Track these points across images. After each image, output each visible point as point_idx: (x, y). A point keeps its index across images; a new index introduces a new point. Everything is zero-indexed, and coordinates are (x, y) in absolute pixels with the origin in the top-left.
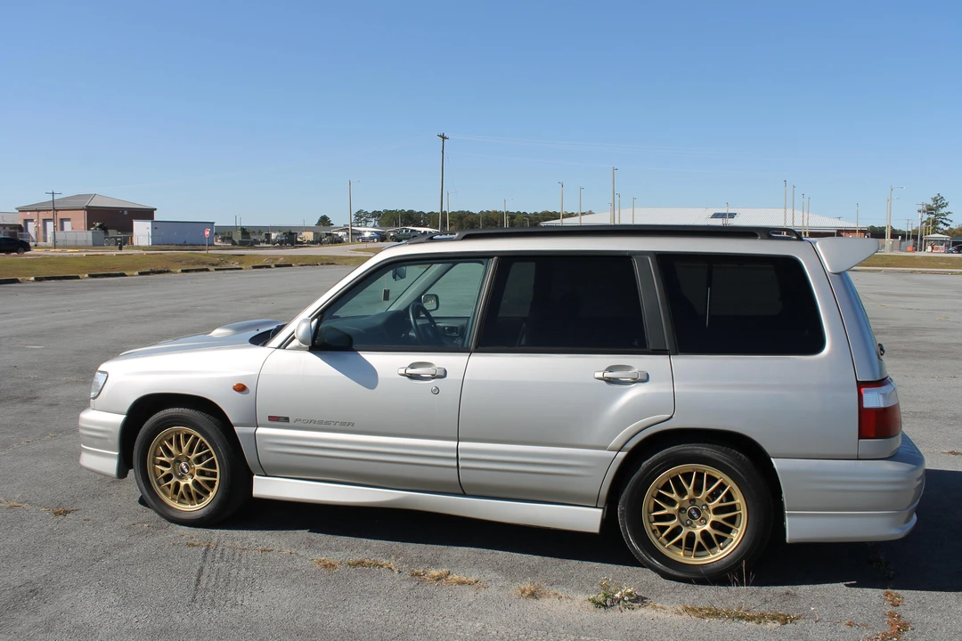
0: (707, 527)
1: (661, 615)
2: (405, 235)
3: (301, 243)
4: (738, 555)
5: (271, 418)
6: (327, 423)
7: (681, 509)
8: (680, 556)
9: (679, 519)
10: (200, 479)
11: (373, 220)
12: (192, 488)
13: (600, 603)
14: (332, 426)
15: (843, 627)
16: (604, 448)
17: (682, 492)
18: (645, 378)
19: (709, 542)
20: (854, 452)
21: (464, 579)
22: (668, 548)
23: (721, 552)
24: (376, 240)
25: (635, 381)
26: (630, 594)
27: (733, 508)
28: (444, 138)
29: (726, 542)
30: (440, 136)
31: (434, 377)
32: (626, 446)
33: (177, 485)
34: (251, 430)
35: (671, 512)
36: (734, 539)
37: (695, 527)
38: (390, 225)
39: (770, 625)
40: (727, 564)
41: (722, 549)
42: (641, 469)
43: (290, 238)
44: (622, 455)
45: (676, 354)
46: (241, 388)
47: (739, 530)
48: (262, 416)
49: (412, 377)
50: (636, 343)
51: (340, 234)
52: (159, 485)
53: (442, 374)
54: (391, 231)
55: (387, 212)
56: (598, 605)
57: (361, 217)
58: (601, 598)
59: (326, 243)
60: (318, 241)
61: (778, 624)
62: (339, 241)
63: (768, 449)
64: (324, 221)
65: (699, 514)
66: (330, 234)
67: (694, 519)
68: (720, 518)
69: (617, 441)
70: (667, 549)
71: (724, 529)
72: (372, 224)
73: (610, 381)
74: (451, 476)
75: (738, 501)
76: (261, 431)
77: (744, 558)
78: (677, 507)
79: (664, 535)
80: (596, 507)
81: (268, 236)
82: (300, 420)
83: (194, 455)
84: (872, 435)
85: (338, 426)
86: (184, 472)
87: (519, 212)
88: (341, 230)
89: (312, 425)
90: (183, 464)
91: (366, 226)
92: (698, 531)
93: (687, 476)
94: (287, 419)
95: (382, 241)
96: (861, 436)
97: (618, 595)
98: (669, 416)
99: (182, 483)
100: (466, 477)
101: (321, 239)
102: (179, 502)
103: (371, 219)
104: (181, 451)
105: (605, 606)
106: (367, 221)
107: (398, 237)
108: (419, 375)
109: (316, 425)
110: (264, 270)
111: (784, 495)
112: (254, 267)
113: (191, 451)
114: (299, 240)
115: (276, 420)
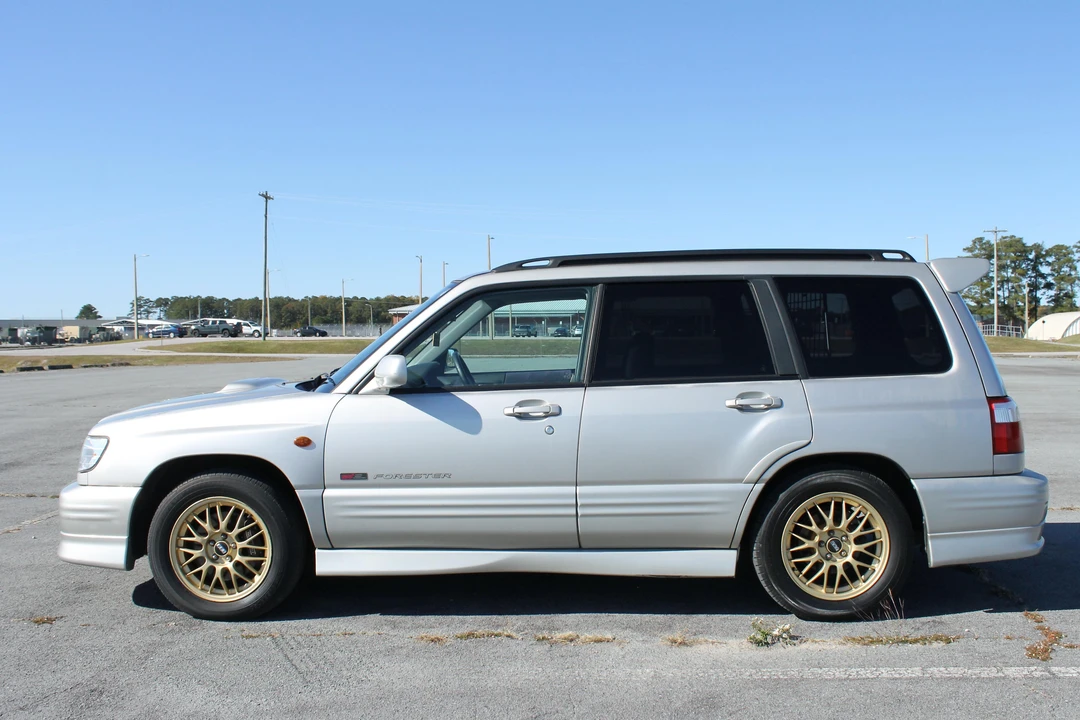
0: (849, 559)
1: (826, 647)
2: (210, 328)
3: (63, 341)
4: (884, 584)
5: (344, 476)
6: (417, 476)
7: (820, 543)
8: (821, 592)
9: (820, 553)
10: (243, 560)
11: (158, 310)
12: (233, 572)
13: (761, 642)
14: (423, 480)
15: (1003, 641)
16: (740, 481)
17: (821, 523)
18: (779, 404)
19: (851, 575)
20: (989, 468)
21: (599, 636)
22: (809, 586)
23: (864, 584)
24: (172, 335)
25: (769, 407)
26: (787, 631)
27: (873, 537)
28: (267, 198)
29: (868, 573)
30: (263, 195)
31: (547, 415)
32: (764, 477)
33: (212, 570)
34: (317, 492)
35: (811, 546)
36: (877, 570)
37: (835, 561)
38: (185, 316)
39: (935, 645)
40: (874, 595)
41: (864, 582)
42: (779, 502)
43: (47, 334)
44: (759, 487)
45: (807, 378)
46: (303, 442)
47: (881, 559)
48: (332, 474)
49: (521, 417)
50: (763, 369)
51: (117, 329)
52: (185, 573)
53: (557, 411)
54: (192, 324)
55: (177, 300)
56: (759, 643)
57: (142, 306)
58: (759, 637)
59: (98, 341)
60: (86, 338)
61: (942, 644)
62: (117, 338)
63: (908, 469)
64: (88, 312)
65: (840, 546)
66: (103, 329)
67: (835, 551)
68: (861, 548)
69: (753, 472)
70: (807, 586)
71: (866, 559)
72: (156, 315)
73: (742, 409)
74: (568, 526)
75: (878, 528)
76: (328, 493)
77: (889, 586)
78: (817, 539)
79: (804, 572)
80: (730, 549)
81: (13, 331)
82: (382, 476)
83: (236, 531)
84: (1005, 450)
85: (431, 480)
86: (221, 554)
87: (355, 298)
88: (118, 324)
89: (397, 480)
90: (218, 544)
91: (147, 318)
92: (839, 563)
93: (826, 506)
94: (364, 476)
95: (181, 336)
96: (995, 452)
97: (776, 632)
98: (808, 441)
99: (219, 568)
100: (585, 526)
101: (91, 336)
102: (211, 593)
103: (154, 310)
104: (217, 527)
105: (767, 644)
106: (149, 312)
107: (203, 330)
108: (527, 414)
109: (403, 481)
110: (37, 372)
111: (926, 517)
112: (23, 369)
113: (230, 527)
114: (58, 337)
115: (349, 478)
